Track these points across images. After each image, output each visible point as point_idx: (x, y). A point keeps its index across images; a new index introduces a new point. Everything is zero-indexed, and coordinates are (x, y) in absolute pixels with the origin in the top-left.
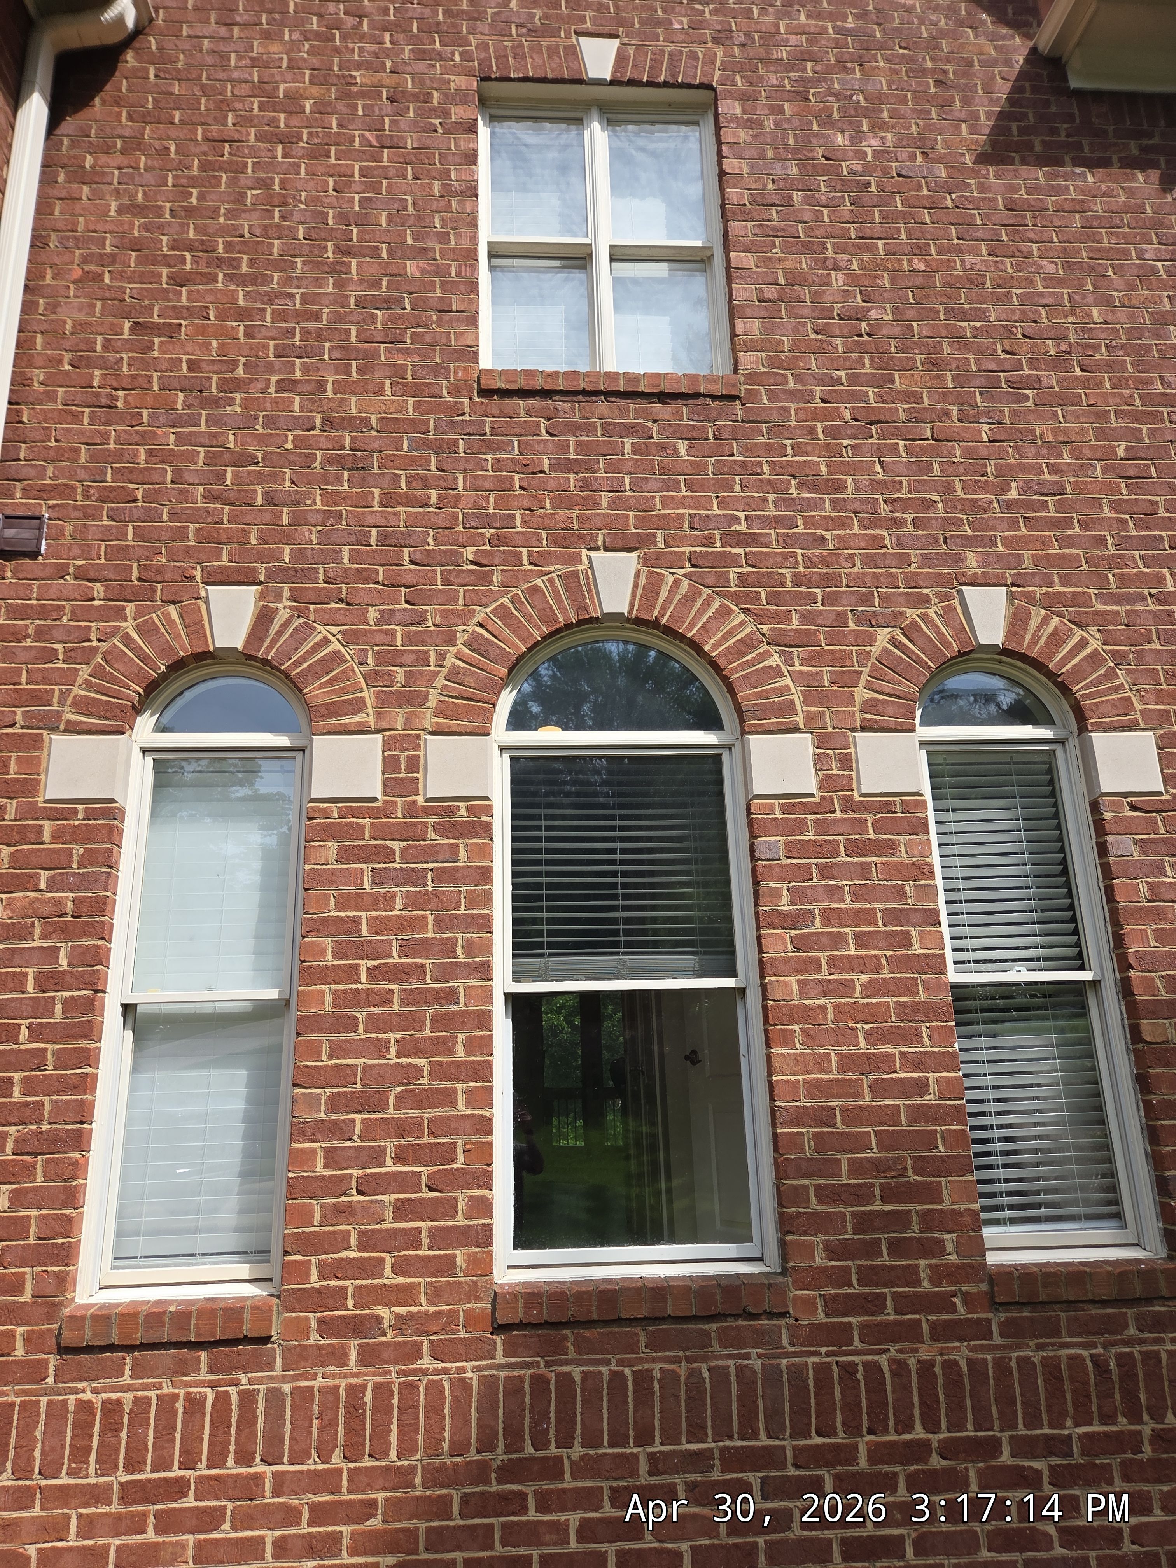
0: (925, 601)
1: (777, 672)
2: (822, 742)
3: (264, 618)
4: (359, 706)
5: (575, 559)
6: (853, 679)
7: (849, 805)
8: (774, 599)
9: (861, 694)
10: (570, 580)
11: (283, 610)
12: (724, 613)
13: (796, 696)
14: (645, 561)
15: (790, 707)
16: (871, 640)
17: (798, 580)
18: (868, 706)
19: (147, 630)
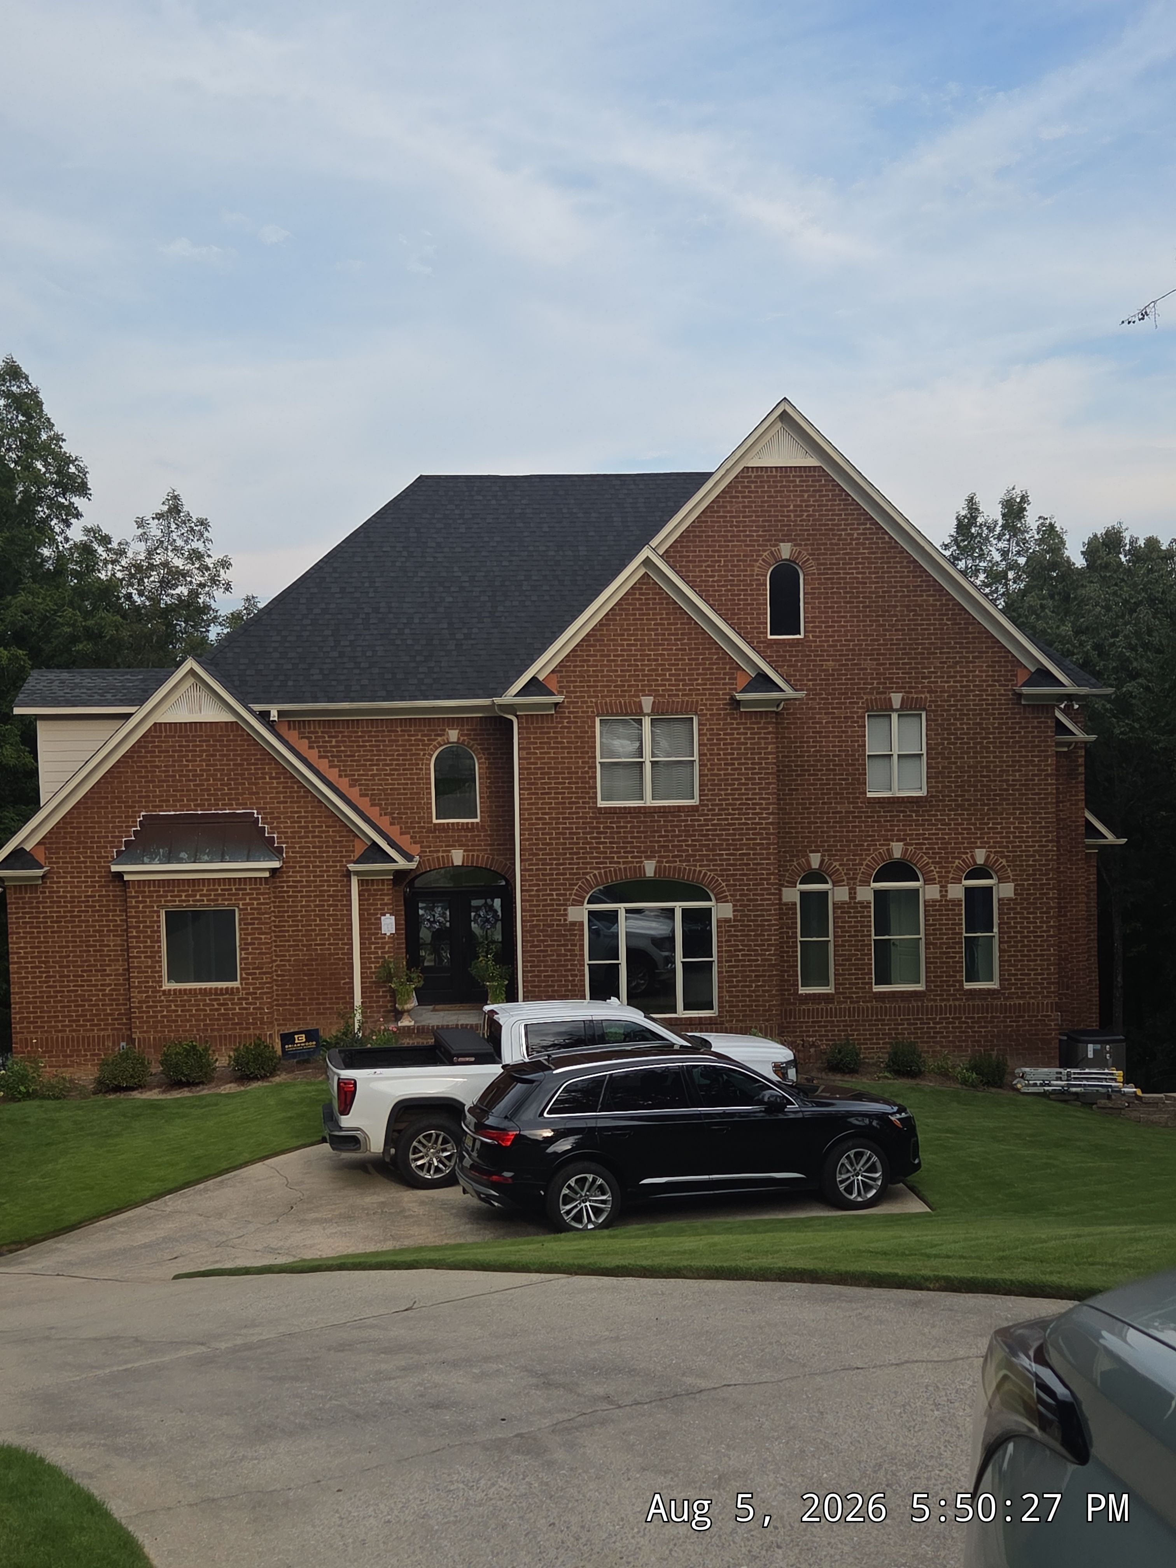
0: (967, 853)
1: (933, 871)
2: (941, 887)
3: (822, 861)
4: (843, 881)
5: (889, 845)
6: (949, 872)
7: (946, 901)
8: (933, 853)
9: (951, 875)
10: (888, 850)
11: (826, 858)
12: (922, 857)
13: (936, 876)
14: (905, 845)
15: (935, 879)
16: (954, 862)
17: (939, 848)
18: (953, 878)
19: (799, 864)
